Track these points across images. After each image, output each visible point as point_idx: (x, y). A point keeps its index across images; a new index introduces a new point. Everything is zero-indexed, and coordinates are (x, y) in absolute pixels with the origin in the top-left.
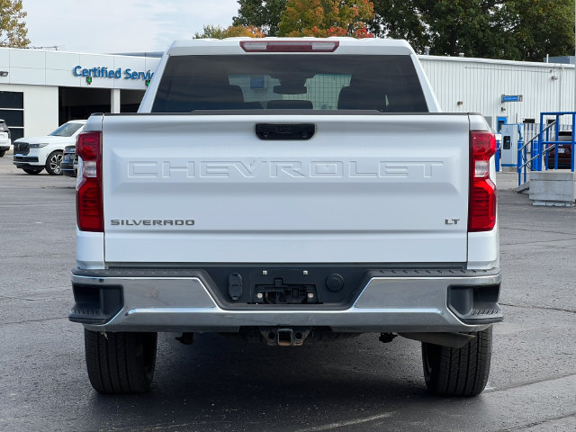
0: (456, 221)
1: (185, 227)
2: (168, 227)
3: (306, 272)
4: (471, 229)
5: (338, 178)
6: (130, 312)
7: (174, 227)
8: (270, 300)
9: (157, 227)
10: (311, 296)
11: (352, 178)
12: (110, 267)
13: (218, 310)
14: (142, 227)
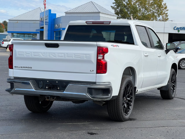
0: (93, 71)
1: (30, 69)
2: (26, 69)
3: (57, 82)
4: (97, 73)
5: (63, 58)
6: (15, 89)
7: (28, 69)
8: (50, 89)
9: (24, 68)
10: (58, 88)
11: (67, 58)
12: (14, 78)
13: (34, 90)
14: (21, 68)
